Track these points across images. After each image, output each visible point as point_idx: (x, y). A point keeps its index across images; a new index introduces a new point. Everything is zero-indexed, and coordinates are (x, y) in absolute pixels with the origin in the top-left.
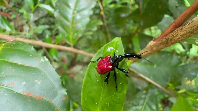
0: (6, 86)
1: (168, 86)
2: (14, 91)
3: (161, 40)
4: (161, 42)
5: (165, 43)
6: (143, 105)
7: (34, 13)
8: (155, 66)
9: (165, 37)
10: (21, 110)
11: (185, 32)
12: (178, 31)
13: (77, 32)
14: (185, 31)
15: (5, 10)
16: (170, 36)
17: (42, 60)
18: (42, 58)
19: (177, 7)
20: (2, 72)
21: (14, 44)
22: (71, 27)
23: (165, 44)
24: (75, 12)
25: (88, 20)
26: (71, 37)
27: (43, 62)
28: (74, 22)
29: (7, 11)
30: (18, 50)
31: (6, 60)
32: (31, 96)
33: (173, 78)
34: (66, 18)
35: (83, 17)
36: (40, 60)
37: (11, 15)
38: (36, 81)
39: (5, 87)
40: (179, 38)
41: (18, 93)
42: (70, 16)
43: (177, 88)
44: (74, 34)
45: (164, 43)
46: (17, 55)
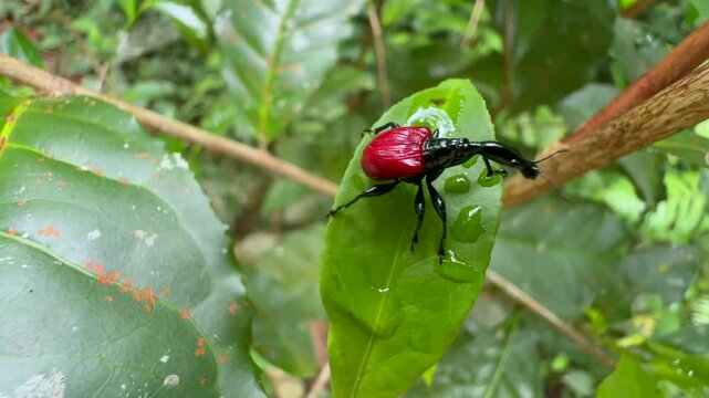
0: (28, 238)
1: (587, 319)
2: (54, 259)
3: (598, 132)
4: (595, 139)
5: (613, 142)
6: (488, 381)
7: (130, 31)
8: (541, 247)
9: (613, 122)
10: (75, 328)
11: (697, 97)
12: (670, 96)
13: (288, 93)
14: (700, 90)
15: (23, 16)
16: (633, 116)
17: (166, 163)
18: (166, 156)
19: (637, 46)
20: (19, 187)
21: (67, 102)
22: (267, 75)
23: (610, 146)
24: (290, 24)
25: (330, 55)
26: (263, 111)
27: (168, 172)
28: (284, 58)
29: (28, 20)
30: (81, 124)
31: (36, 150)
32: (117, 286)
33: (603, 292)
34: (255, 43)
35: (315, 46)
36: (158, 164)
37: (40, 38)
38: (140, 233)
39: (23, 239)
40: (668, 122)
41: (71, 268)
42: (270, 38)
43: (618, 326)
44: (276, 100)
45: (607, 144)
46: (76, 137)
